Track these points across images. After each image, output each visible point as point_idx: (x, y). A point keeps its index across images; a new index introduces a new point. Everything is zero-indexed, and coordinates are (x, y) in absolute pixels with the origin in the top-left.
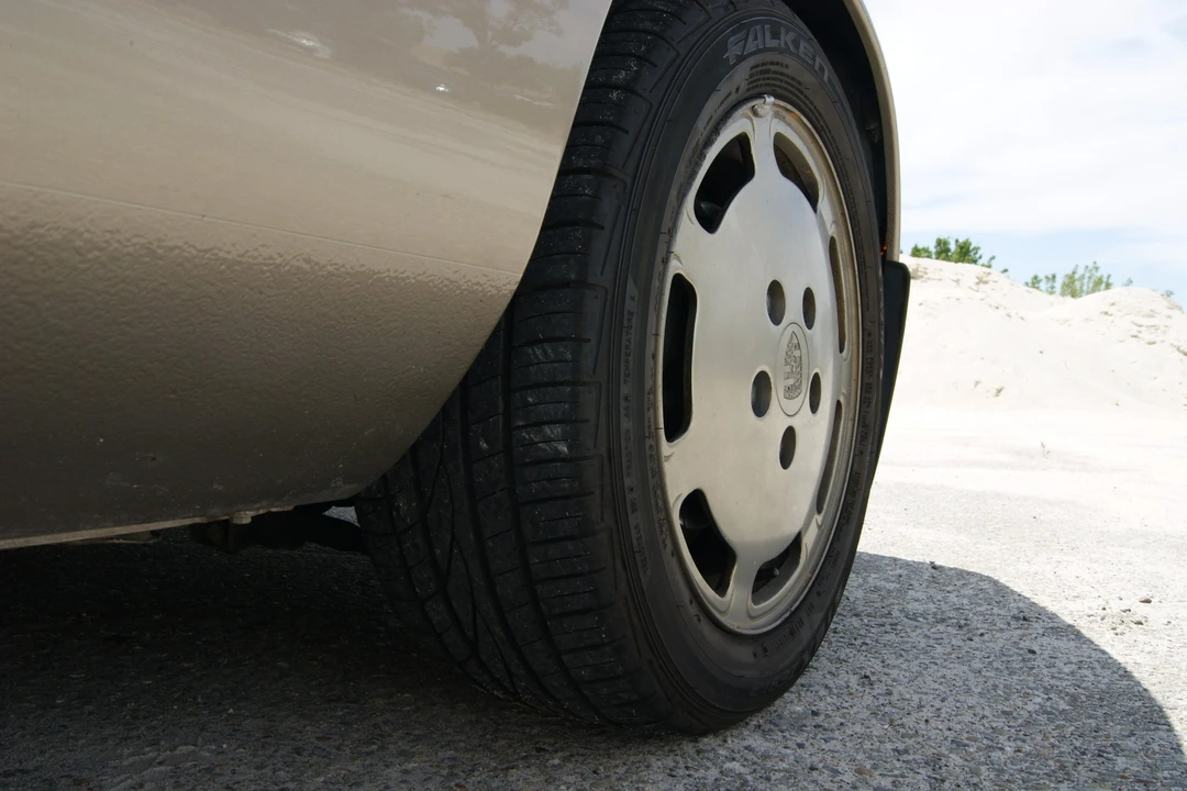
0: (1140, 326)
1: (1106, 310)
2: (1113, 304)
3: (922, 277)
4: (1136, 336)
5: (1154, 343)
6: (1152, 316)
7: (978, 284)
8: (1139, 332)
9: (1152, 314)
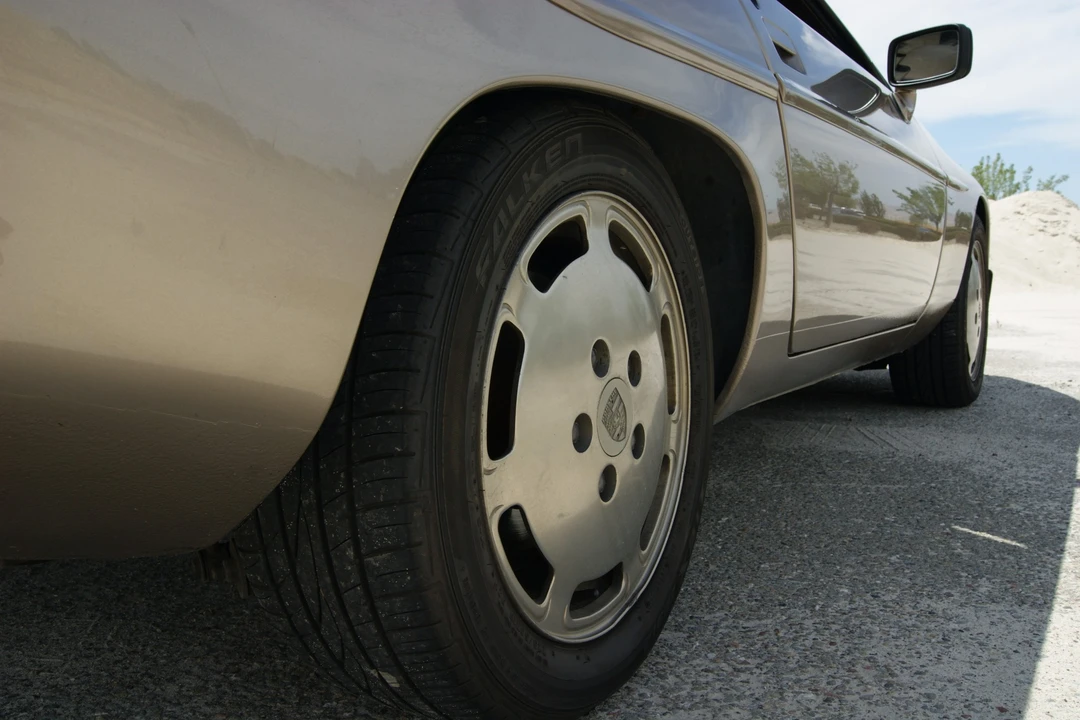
0: (1046, 222)
1: (1018, 210)
4: (1042, 230)
5: (1056, 235)
6: (1055, 214)
8: (1045, 227)
9: (1054, 212)
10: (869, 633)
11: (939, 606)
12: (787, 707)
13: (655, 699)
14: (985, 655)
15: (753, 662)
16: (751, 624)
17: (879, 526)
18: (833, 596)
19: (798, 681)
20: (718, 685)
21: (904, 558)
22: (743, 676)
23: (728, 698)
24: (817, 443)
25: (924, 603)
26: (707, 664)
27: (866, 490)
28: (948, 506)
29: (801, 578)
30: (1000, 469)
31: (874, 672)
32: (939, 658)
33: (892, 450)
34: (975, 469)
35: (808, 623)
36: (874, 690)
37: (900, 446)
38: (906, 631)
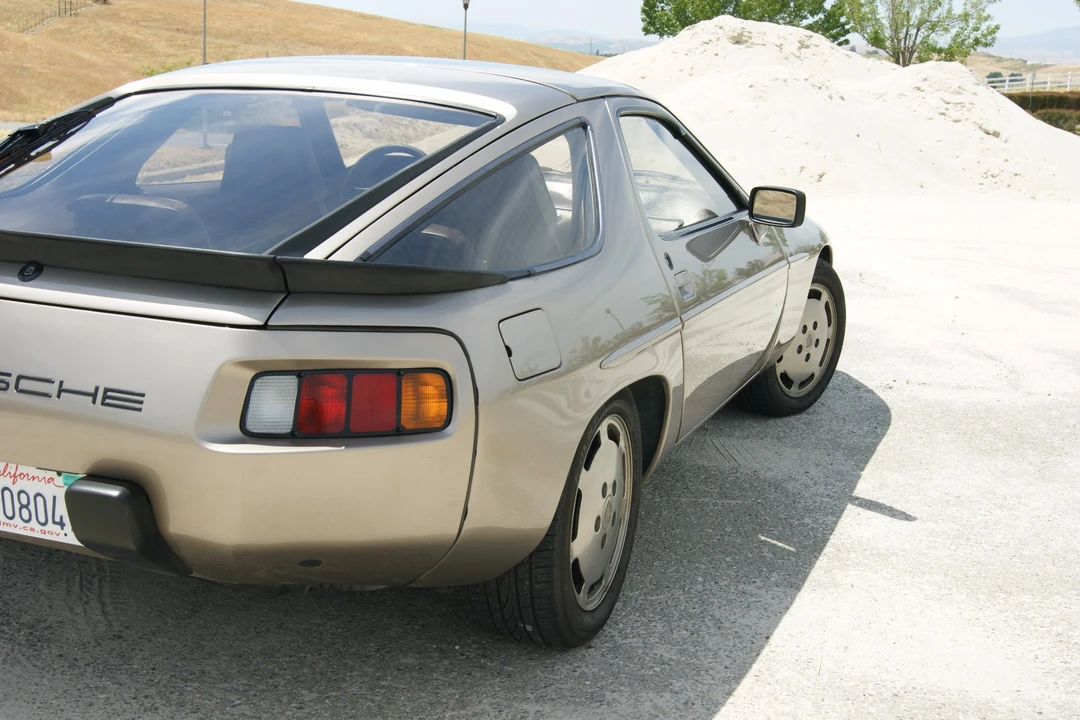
0: (949, 103)
1: (918, 86)
2: (925, 80)
3: (746, 42)
4: (943, 114)
5: (959, 121)
6: (960, 93)
7: (800, 48)
8: (947, 109)
9: (960, 91)
10: (712, 603)
11: (749, 588)
12: (675, 637)
13: (616, 633)
14: (766, 614)
15: (657, 617)
16: (654, 598)
17: (721, 535)
18: (694, 583)
19: (678, 626)
20: (643, 628)
21: (734, 559)
22: (654, 624)
23: (648, 633)
24: (682, 457)
25: (741, 587)
26: (635, 618)
27: (715, 504)
28: (765, 519)
29: (677, 571)
30: (807, 486)
31: (713, 622)
32: (743, 616)
33: (737, 466)
34: (790, 486)
35: (682, 598)
36: (712, 630)
37: (742, 462)
38: (730, 602)
